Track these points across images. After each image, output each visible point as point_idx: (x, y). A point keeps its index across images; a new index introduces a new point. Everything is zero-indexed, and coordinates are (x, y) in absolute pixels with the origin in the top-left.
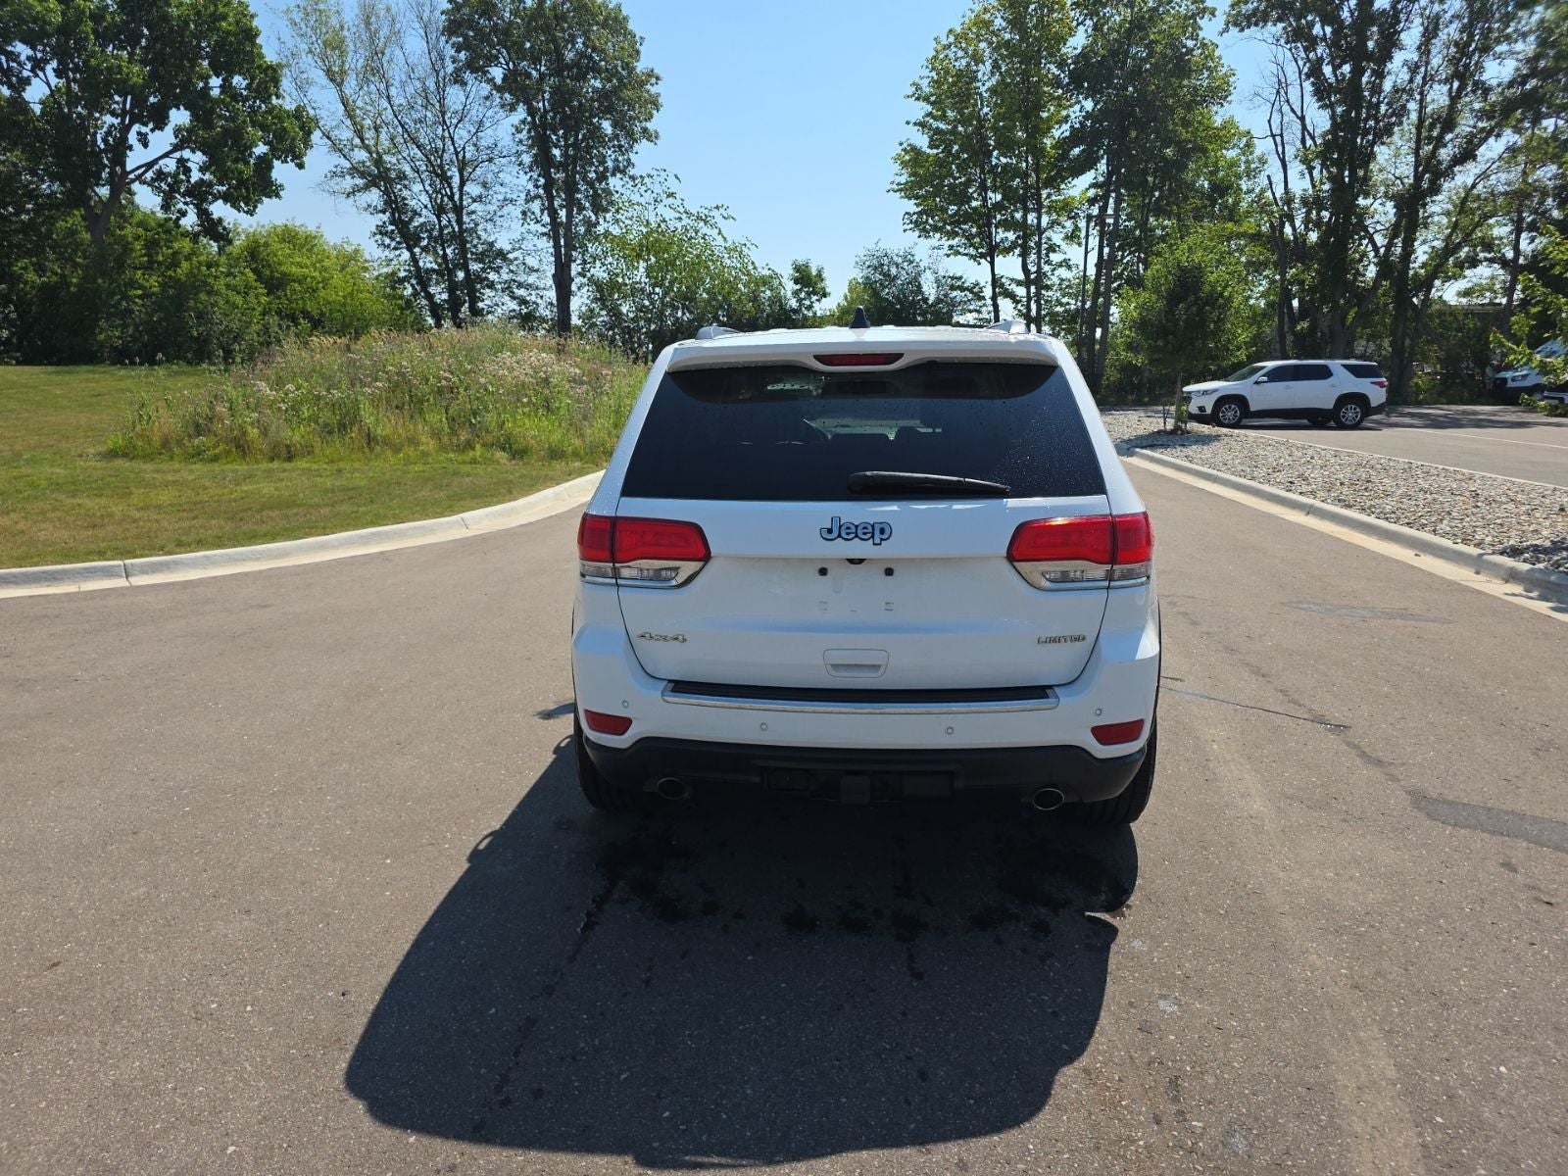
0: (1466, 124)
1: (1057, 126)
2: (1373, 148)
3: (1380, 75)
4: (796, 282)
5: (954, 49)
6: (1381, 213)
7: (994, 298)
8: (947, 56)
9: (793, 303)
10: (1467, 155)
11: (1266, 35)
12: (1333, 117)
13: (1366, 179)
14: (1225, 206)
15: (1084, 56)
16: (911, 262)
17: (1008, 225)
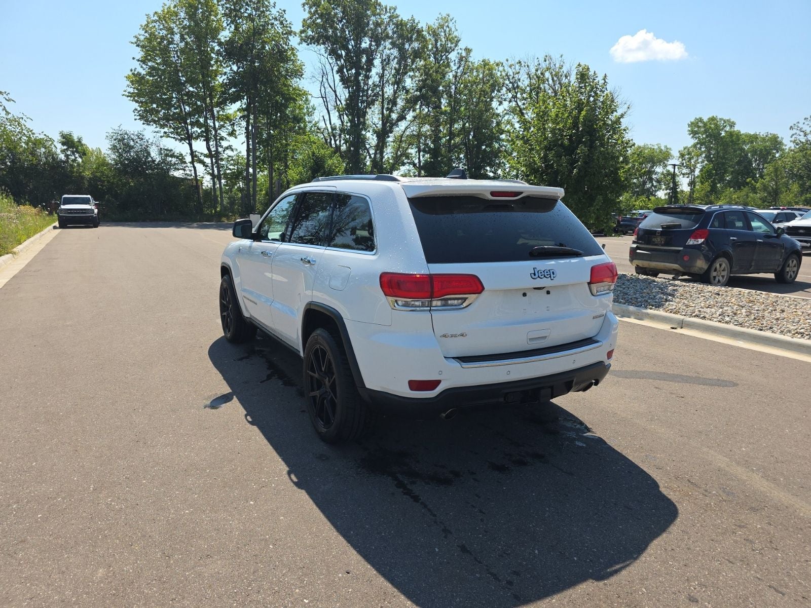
0: (400, 103)
1: (220, 76)
2: (366, 109)
3: (367, 77)
4: (63, 144)
5: (158, 24)
6: (371, 139)
7: (192, 162)
8: (155, 26)
9: (62, 157)
10: (402, 118)
11: (316, 49)
12: (349, 92)
13: (364, 123)
14: (300, 128)
15: (230, 42)
16: (142, 139)
17: (197, 124)
